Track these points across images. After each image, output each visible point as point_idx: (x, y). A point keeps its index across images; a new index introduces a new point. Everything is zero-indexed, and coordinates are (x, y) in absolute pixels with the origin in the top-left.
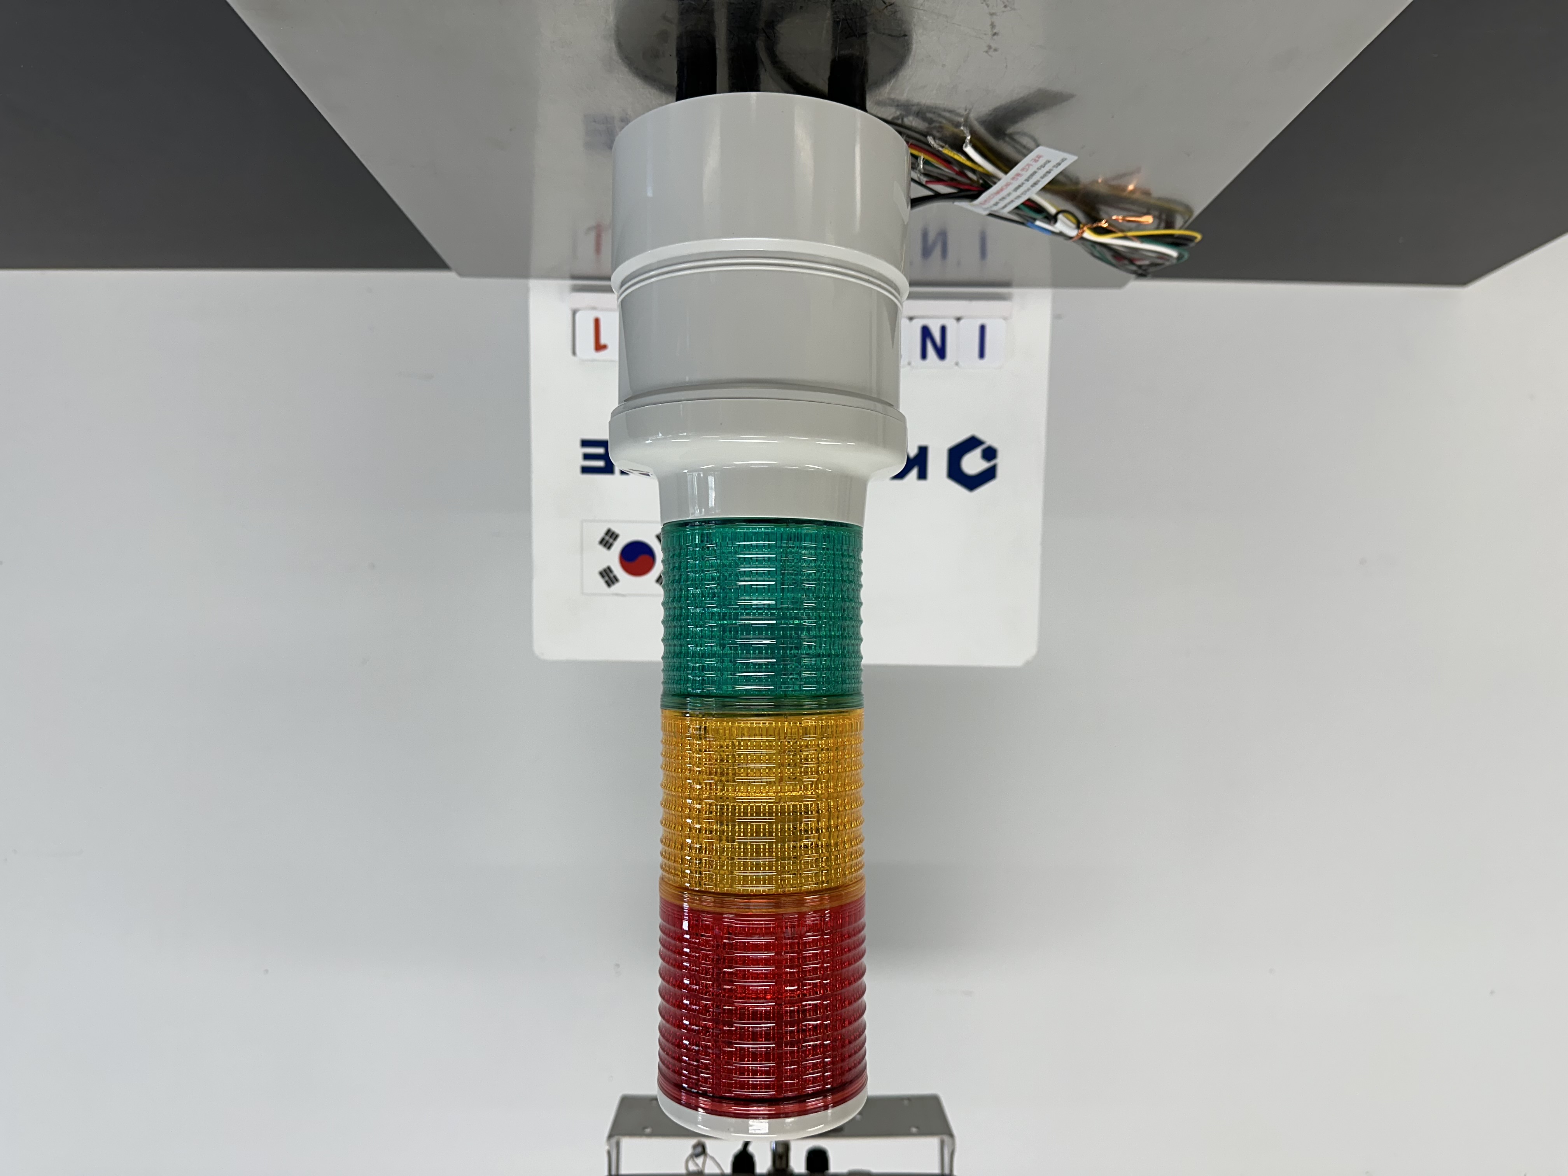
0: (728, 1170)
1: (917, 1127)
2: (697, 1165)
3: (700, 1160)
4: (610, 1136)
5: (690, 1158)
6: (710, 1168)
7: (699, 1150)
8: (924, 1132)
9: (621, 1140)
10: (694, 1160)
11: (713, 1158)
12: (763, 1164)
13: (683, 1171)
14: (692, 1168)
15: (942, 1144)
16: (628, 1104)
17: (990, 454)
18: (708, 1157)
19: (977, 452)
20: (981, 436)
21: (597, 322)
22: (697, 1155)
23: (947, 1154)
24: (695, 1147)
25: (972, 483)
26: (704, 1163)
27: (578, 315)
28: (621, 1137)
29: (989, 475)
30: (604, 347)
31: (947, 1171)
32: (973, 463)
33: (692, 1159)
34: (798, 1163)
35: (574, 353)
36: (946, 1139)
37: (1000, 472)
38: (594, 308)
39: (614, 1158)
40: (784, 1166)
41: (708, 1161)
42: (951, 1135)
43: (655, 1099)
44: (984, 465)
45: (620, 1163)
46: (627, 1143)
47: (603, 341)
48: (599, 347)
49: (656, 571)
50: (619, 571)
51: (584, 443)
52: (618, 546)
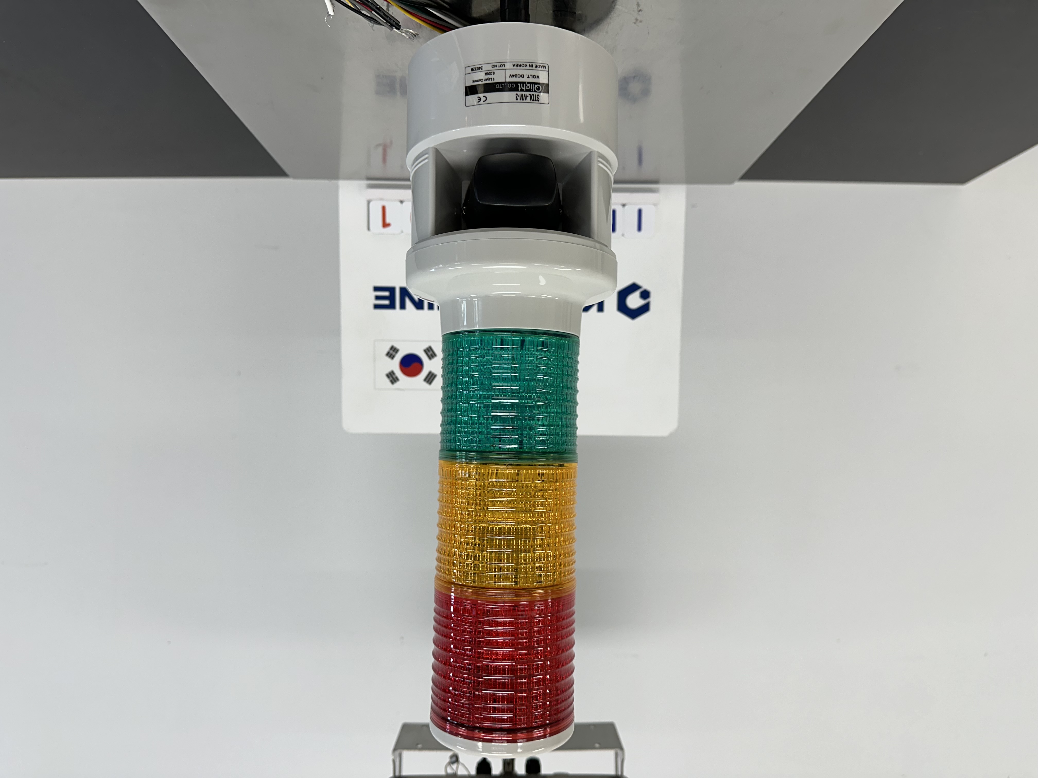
0: (473, 772)
1: (599, 744)
2: (453, 769)
3: (454, 766)
4: (395, 750)
5: (448, 765)
6: (461, 772)
7: (454, 759)
8: (604, 747)
9: (402, 753)
10: (450, 766)
11: (463, 765)
12: (497, 769)
13: (443, 773)
14: (450, 771)
15: (616, 755)
16: (407, 729)
17: (645, 295)
18: (460, 764)
19: (637, 294)
20: (639, 283)
21: (384, 208)
22: (453, 763)
23: (619, 761)
24: (451, 757)
25: (634, 314)
26: (457, 768)
27: (371, 204)
28: (402, 750)
29: (645, 309)
30: (389, 225)
31: (619, 773)
32: (634, 301)
33: (449, 766)
34: (520, 769)
35: (369, 229)
36: (619, 752)
37: (652, 307)
38: (382, 199)
39: (397, 763)
40: (510, 769)
41: (460, 767)
42: (621, 748)
43: (427, 726)
44: (642, 302)
45: (402, 767)
46: (407, 755)
47: (388, 221)
48: (385, 225)
49: (424, 374)
50: (399, 373)
51: (376, 289)
52: (399, 357)
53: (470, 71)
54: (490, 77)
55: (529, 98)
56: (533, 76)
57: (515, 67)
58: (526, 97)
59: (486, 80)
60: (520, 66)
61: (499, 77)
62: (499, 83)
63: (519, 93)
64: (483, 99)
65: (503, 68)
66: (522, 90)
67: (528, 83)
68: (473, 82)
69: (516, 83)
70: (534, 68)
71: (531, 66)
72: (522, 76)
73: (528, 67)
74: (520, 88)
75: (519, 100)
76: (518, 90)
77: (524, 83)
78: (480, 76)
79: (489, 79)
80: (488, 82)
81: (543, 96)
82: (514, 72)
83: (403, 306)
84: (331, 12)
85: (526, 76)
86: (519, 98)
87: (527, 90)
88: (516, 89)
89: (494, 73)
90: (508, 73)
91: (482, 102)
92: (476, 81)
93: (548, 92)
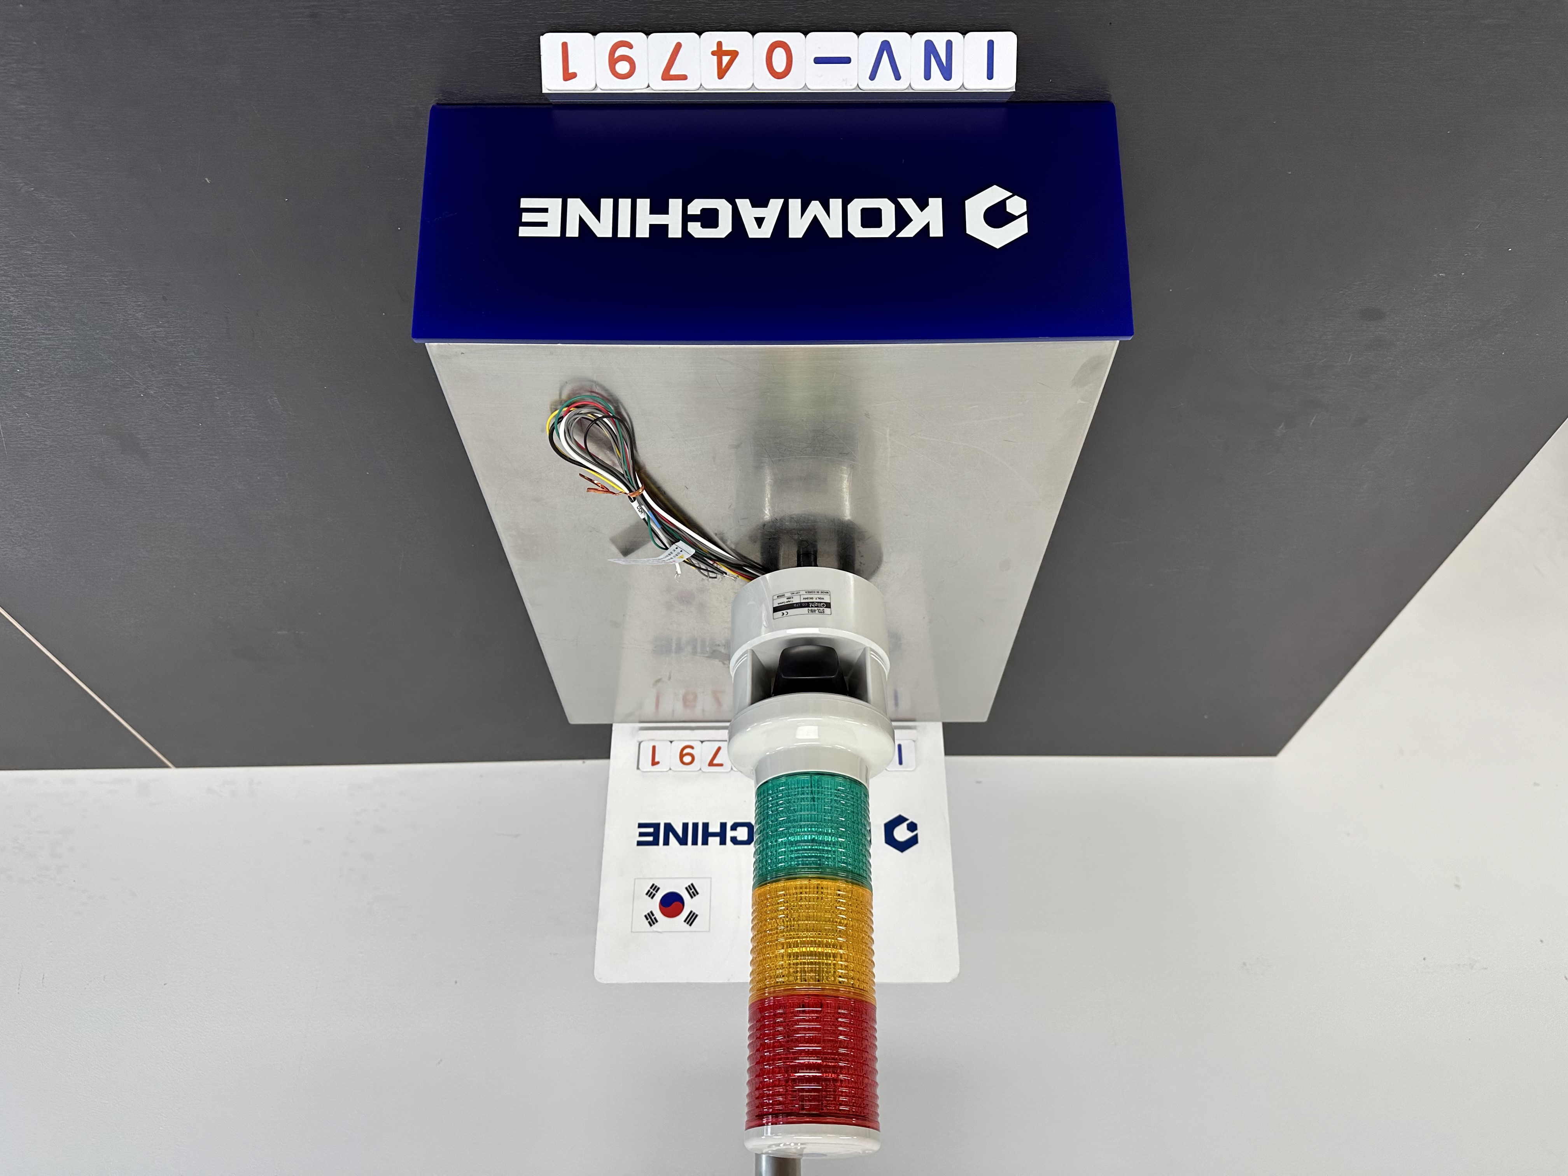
17: (912, 827)
19: (904, 825)
20: (905, 815)
21: (654, 748)
25: (902, 847)
27: (642, 745)
29: (913, 841)
30: (658, 763)
32: (901, 833)
35: (638, 767)
38: (653, 740)
44: (909, 835)
47: (658, 760)
48: (654, 763)
49: (685, 914)
50: (658, 914)
51: (641, 826)
52: (659, 896)
53: (776, 598)
54: (789, 600)
55: (817, 611)
56: (819, 598)
57: (807, 593)
58: (815, 611)
59: (787, 602)
60: (810, 592)
61: (796, 600)
62: (797, 603)
63: (810, 609)
64: (785, 613)
65: (799, 594)
66: (812, 607)
67: (816, 602)
68: (779, 604)
69: (808, 603)
70: (820, 593)
71: (818, 592)
72: (812, 598)
73: (816, 593)
74: (810, 606)
75: (810, 613)
76: (809, 607)
77: (813, 602)
78: (784, 601)
79: (789, 602)
80: (789, 603)
81: (827, 610)
82: (806, 596)
83: (666, 842)
84: (679, 572)
85: (815, 598)
86: (810, 611)
87: (815, 607)
88: (808, 606)
89: (793, 598)
90: (802, 597)
91: (784, 615)
92: (780, 603)
93: (830, 608)
